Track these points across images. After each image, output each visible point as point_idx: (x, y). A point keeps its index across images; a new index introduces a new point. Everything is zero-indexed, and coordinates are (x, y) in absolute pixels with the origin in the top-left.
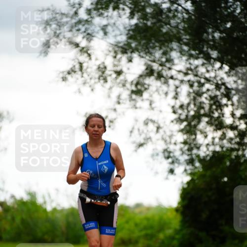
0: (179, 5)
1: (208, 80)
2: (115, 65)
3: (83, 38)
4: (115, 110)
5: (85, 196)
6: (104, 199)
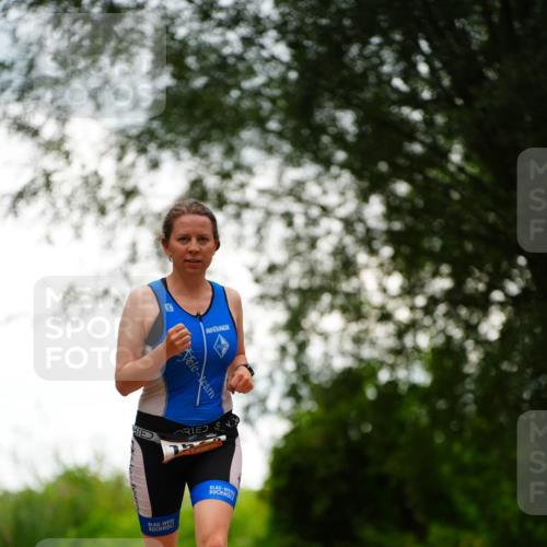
0: (262, 47)
1: (325, 211)
2: (122, 176)
3: (49, 116)
4: (126, 276)
5: (155, 437)
6: (208, 433)
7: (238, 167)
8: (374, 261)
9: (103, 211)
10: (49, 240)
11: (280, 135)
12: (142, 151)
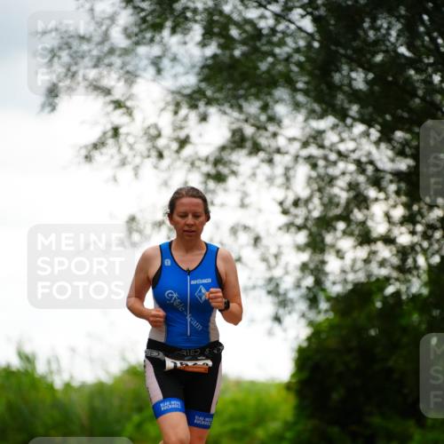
0: (291, 21)
2: (176, 128)
5: (161, 356)
6: (200, 355)
7: (272, 119)
8: (382, 195)
9: (161, 156)
10: (115, 179)
11: (306, 93)
12: (194, 106)
